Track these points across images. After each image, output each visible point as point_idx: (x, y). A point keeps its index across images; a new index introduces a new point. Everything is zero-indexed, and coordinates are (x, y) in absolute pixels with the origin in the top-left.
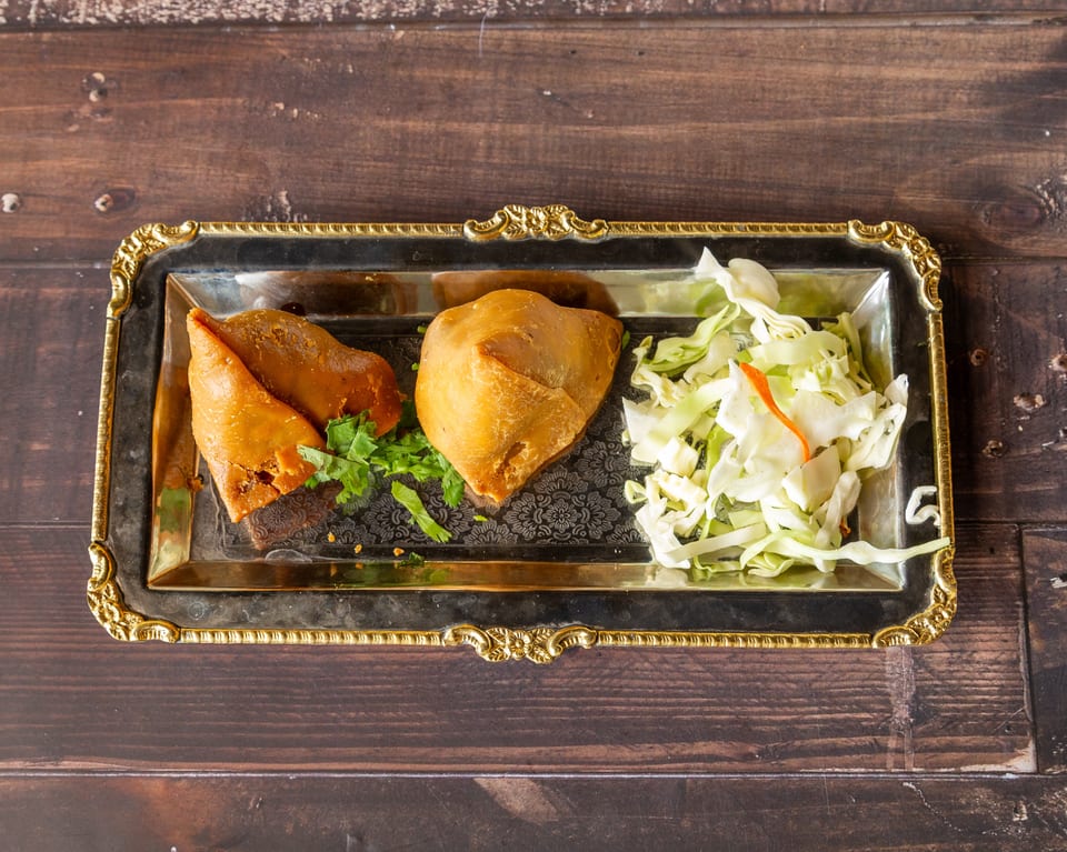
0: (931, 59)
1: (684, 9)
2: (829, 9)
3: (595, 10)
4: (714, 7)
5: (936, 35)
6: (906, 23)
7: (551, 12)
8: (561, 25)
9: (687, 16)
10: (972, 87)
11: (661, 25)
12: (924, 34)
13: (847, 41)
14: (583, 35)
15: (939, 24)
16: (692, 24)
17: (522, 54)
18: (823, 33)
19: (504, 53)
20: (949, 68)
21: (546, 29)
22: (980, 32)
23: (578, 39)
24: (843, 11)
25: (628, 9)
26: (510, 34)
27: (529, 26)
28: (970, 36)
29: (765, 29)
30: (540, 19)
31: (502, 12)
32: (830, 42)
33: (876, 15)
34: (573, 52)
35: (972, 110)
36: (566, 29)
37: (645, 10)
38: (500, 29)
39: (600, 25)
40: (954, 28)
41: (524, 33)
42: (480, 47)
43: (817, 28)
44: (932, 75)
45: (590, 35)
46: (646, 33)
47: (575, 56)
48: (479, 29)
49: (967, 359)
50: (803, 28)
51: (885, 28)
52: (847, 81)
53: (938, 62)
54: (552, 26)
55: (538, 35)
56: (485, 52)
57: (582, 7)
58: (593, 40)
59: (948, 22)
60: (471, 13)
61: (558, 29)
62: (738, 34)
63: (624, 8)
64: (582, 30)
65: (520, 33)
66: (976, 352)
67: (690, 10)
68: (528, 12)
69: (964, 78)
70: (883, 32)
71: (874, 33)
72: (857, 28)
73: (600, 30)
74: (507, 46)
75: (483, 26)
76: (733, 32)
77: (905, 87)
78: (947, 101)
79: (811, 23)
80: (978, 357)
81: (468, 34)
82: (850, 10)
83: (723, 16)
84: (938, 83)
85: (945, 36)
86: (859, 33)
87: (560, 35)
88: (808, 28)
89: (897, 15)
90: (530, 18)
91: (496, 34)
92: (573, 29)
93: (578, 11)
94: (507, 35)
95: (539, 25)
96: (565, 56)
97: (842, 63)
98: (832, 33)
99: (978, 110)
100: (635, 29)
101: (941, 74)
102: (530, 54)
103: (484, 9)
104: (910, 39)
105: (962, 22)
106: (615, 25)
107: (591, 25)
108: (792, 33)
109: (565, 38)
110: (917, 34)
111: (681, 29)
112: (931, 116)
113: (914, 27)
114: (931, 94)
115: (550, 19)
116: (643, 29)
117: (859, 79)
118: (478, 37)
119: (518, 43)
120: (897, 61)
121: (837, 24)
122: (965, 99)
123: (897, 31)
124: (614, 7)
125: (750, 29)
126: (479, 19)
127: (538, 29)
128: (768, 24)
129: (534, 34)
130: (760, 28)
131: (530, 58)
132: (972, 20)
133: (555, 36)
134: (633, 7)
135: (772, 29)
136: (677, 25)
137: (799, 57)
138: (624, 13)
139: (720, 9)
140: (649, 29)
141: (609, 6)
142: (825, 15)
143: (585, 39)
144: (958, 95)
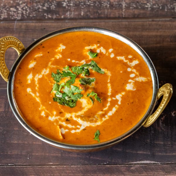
0: (158, 29)
1: (80, 17)
2: (126, 16)
3: (52, 17)
4: (89, 16)
5: (160, 23)
6: (150, 20)
7: (38, 18)
8: (41, 21)
9: (81, 19)
10: (171, 37)
11: (73, 21)
12: (156, 23)
13: (132, 25)
14: (47, 24)
15: (161, 20)
16: (82, 21)
17: (28, 29)
18: (124, 23)
19: (22, 29)
20: (164, 32)
21: (36, 23)
22: (174, 22)
23: (46, 25)
24: (130, 17)
25: (62, 17)
26: (25, 24)
27: (30, 22)
28: (171, 23)
29: (105, 22)
30: (34, 20)
31: (22, 18)
32: (126, 25)
33: (141, 18)
34: (44, 29)
35: (172, 43)
36: (42, 23)
37: (68, 17)
38: (22, 23)
39: (53, 21)
40: (166, 21)
41: (29, 23)
42: (15, 28)
43: (122, 22)
44: (159, 34)
45: (50, 24)
46: (68, 23)
47: (45, 30)
48: (15, 23)
49: (171, 114)
50: (118, 22)
51: (144, 21)
52: (132, 36)
53: (160, 30)
54: (38, 21)
55: (34, 24)
56: (16, 29)
57: (48, 17)
58: (51, 25)
59: (163, 19)
60: (13, 18)
61: (40, 22)
62: (97, 23)
63: (61, 17)
64: (47, 23)
65: (27, 24)
66: (174, 112)
67: (82, 17)
68: (30, 18)
69: (169, 34)
70: (143, 23)
71: (140, 23)
72: (135, 22)
73: (53, 23)
74: (23, 27)
75: (16, 22)
76: (95, 23)
77: (150, 37)
78: (163, 41)
79: (120, 20)
80: (174, 114)
81: (11, 24)
82: (133, 17)
83: (92, 19)
84: (160, 36)
85: (163, 23)
86: (135, 23)
87: (40, 24)
88: (119, 22)
89: (148, 18)
90: (31, 19)
91: (20, 24)
92: (44, 23)
93: (46, 18)
94: (24, 24)
95: (34, 21)
96: (42, 30)
97: (130, 31)
98: (127, 23)
99: (174, 43)
100: (64, 22)
101: (162, 33)
102: (30, 29)
103: (16, 17)
104: (151, 24)
105: (168, 19)
106: (58, 21)
107: (50, 21)
108: (114, 23)
109: (42, 25)
110: (154, 23)
111: (79, 22)
112: (158, 45)
113: (153, 21)
114: (158, 39)
115: (38, 20)
116: (67, 23)
117: (136, 35)
118: (14, 25)
119: (27, 26)
120: (147, 30)
121: (129, 20)
122: (169, 40)
123: (148, 22)
124: (58, 17)
125: (101, 22)
126: (15, 20)
127: (33, 23)
128: (107, 21)
129: (32, 24)
130: (104, 22)
131: (31, 30)
132: (171, 19)
133: (38, 24)
134: (64, 17)
135: (108, 22)
136: (78, 21)
137: (116, 29)
138: (61, 18)
139: (91, 17)
140: (69, 22)
141: (56, 16)
142: (125, 18)
143: (48, 25)
144: (167, 39)
